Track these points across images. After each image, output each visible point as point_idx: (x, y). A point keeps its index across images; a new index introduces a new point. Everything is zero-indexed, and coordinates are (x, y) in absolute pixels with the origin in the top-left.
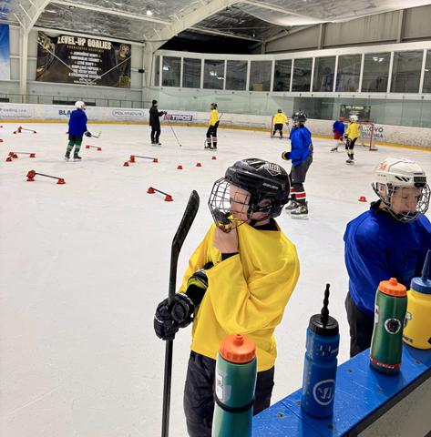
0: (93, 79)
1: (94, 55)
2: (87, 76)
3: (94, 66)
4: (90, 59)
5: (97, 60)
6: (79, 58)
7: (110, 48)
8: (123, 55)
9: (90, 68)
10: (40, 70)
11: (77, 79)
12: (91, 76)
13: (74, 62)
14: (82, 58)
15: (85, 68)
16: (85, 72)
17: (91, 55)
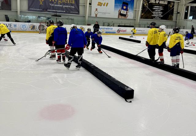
0: (160, 17)
1: (161, 7)
2: (158, 16)
3: (161, 12)
4: (160, 9)
5: (162, 9)
6: (156, 9)
7: (167, 4)
8: (171, 7)
9: (159, 13)
10: (142, 14)
11: (154, 17)
12: (159, 16)
13: (154, 10)
14: (157, 9)
15: (157, 12)
16: (157, 14)
17: (160, 7)
